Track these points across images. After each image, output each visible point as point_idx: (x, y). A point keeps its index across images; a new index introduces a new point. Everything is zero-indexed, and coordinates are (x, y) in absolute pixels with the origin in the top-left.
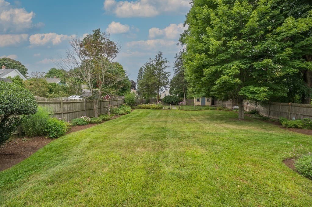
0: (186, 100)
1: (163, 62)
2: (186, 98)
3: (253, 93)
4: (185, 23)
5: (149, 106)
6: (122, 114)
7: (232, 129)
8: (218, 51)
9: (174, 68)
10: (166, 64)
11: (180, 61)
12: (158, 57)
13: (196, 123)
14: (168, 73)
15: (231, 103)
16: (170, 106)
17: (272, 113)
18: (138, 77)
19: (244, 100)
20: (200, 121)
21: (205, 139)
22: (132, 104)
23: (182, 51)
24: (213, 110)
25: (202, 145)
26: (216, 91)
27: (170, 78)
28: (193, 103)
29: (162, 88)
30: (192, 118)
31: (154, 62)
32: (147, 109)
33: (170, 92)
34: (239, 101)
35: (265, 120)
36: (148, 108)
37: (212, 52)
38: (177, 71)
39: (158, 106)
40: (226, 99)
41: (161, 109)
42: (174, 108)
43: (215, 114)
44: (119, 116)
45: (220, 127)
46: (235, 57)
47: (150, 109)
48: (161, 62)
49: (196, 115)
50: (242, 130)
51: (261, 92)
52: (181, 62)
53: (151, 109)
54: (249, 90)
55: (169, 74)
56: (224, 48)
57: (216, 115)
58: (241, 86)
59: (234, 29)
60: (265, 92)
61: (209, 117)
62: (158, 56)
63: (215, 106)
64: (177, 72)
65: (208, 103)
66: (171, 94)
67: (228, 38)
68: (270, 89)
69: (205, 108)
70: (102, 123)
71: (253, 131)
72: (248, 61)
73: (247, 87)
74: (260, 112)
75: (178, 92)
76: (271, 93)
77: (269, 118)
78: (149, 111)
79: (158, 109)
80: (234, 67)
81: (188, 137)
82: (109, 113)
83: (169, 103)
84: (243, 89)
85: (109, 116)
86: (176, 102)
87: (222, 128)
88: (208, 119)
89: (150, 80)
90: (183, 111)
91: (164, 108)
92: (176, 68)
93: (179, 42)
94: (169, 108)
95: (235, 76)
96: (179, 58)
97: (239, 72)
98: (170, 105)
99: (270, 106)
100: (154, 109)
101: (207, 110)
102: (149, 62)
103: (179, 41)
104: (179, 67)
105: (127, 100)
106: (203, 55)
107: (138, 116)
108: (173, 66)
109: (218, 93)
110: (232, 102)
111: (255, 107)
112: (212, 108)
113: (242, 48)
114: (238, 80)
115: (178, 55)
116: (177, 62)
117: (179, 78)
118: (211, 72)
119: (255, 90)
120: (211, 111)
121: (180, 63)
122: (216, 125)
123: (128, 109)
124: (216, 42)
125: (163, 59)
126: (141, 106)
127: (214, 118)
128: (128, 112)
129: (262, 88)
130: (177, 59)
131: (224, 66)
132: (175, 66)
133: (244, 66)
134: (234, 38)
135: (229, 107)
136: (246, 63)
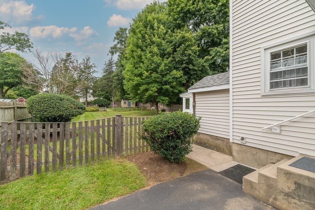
0: (114, 103)
1: (91, 66)
3: (163, 100)
10: (94, 69)
11: (109, 68)
14: (97, 78)
17: (171, 110)
19: (158, 103)
24: (139, 110)
28: (121, 106)
34: (156, 103)
39: (95, 109)
40: (146, 102)
41: (97, 111)
42: (109, 110)
46: (156, 82)
49: (130, 114)
56: (150, 76)
57: (143, 113)
58: (158, 96)
59: (155, 68)
60: (167, 100)
61: (139, 114)
62: (85, 60)
63: (139, 108)
65: (133, 106)
67: (152, 72)
68: (170, 98)
69: (133, 109)
73: (161, 97)
74: (166, 110)
76: (170, 100)
79: (95, 111)
80: (154, 88)
84: (159, 98)
91: (101, 110)
92: (105, 74)
93: (110, 53)
94: (105, 110)
95: (155, 92)
96: (108, 65)
97: (157, 90)
98: (106, 107)
99: (170, 107)
100: (91, 111)
101: (135, 110)
106: (139, 78)
108: (102, 72)
110: (150, 105)
111: (164, 107)
112: (137, 109)
114: (156, 94)
115: (107, 62)
116: (105, 69)
117: (109, 83)
118: (144, 89)
119: (163, 98)
125: (91, 64)
127: (142, 115)
129: (166, 98)
130: (106, 66)
131: (150, 86)
132: (104, 72)
133: (159, 87)
134: (155, 73)
135: (149, 108)
136: (160, 85)
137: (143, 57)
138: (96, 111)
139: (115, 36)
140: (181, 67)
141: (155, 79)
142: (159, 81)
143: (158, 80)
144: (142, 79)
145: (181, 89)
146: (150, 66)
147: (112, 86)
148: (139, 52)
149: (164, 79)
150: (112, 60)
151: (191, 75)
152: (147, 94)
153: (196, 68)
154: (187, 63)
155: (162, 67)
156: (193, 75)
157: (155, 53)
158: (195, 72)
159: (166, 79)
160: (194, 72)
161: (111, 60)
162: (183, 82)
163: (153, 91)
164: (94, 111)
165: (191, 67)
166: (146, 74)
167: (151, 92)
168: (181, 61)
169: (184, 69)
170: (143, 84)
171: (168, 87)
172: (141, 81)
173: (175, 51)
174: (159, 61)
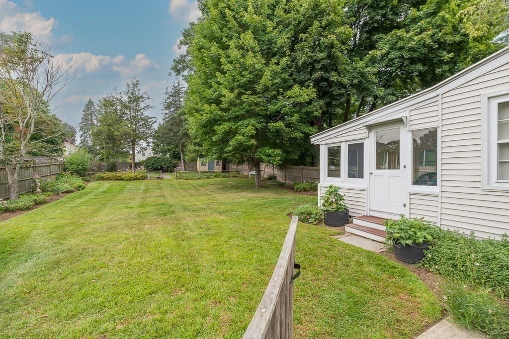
0: (184, 163)
1: (142, 97)
2: (184, 161)
3: (269, 155)
4: (181, 44)
5: (120, 174)
6: (68, 192)
7: (249, 197)
8: (232, 104)
9: (162, 110)
10: (148, 102)
11: (173, 100)
12: (132, 88)
13: (206, 194)
14: (151, 118)
15: (247, 168)
16: (160, 174)
17: (287, 178)
18: (82, 118)
19: (261, 163)
20: (211, 192)
21: (223, 208)
22: (82, 172)
23: (176, 85)
24: (226, 177)
25: (221, 213)
26: (230, 152)
27: (155, 126)
28: (196, 169)
29: (140, 142)
30: (199, 190)
31: (123, 95)
32: (116, 180)
33: (154, 149)
34: (256, 164)
35: (282, 186)
36: (119, 178)
37: (224, 106)
38: (167, 116)
39: (139, 174)
40: (241, 162)
41: (144, 179)
42: (167, 176)
43: (229, 182)
44: (62, 194)
45: (236, 196)
46: (250, 114)
47: (122, 179)
48: (139, 98)
49: (203, 186)
50: (259, 197)
51: (276, 155)
52: (175, 102)
53: (125, 180)
54: (265, 152)
55: (154, 120)
56: (238, 101)
57: (230, 184)
58: (257, 147)
59: (249, 81)
60: (279, 155)
61: (221, 186)
62: (131, 85)
63: (228, 172)
64: (168, 118)
65: (218, 168)
66: (156, 154)
67: (242, 90)
68: (285, 151)
69: (214, 175)
70: (32, 209)
71: (269, 197)
72: (263, 120)
73: (264, 148)
74: (277, 177)
75: (169, 150)
76: (285, 155)
77: (285, 184)
78: (123, 183)
79: (139, 179)
80: (249, 127)
81: (204, 209)
82: (38, 190)
83: (156, 169)
84: (259, 151)
85: (41, 197)
86: (168, 167)
87: (238, 197)
88: (220, 189)
89: (116, 128)
90: (182, 181)
91: (150, 177)
92: (167, 112)
93: (172, 71)
94: (158, 178)
95: (252, 137)
96: (172, 96)
97: (255, 133)
98: (161, 171)
99: (286, 170)
100: (130, 180)
101: (218, 177)
102: (114, 95)
103: (172, 69)
104: (172, 109)
105: (71, 164)
106: (213, 106)
107: (104, 192)
108: (162, 107)
109: (233, 154)
110: (248, 166)
111: (272, 171)
112: (224, 174)
113: (256, 104)
114: (254, 142)
115: (170, 90)
116: (167, 101)
117: (173, 128)
118: (225, 130)
119: (270, 152)
120: (223, 179)
121: (173, 104)
122: (231, 194)
123: (78, 181)
124: (229, 94)
125: (141, 93)
126: (103, 175)
127: (227, 187)
128: (80, 187)
129: (277, 151)
130: (167, 96)
131: (239, 124)
132: (165, 108)
133: (260, 125)
134: (248, 92)
135: (245, 173)
136: (261, 122)
137: (223, 60)
138: (141, 180)
139: (182, 38)
140: (309, 79)
141: (250, 106)
142: (260, 113)
143: (257, 109)
144: (221, 109)
145: (310, 131)
146: (238, 77)
147: (179, 132)
148: (215, 48)
149: (272, 108)
150: (181, 86)
151: (333, 97)
152: (233, 143)
153: (346, 81)
154: (325, 69)
155: (265, 79)
156: (338, 98)
157: (249, 48)
158: (343, 91)
159: (277, 106)
160: (340, 89)
161: (179, 85)
162: (315, 113)
163: (246, 134)
164: (136, 179)
165: (334, 77)
166: (229, 96)
167: (240, 137)
168: (309, 65)
169: (317, 83)
170: (224, 121)
171: (280, 124)
172: (220, 112)
173: (295, 40)
174: (258, 66)
